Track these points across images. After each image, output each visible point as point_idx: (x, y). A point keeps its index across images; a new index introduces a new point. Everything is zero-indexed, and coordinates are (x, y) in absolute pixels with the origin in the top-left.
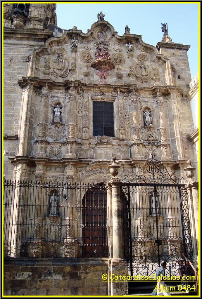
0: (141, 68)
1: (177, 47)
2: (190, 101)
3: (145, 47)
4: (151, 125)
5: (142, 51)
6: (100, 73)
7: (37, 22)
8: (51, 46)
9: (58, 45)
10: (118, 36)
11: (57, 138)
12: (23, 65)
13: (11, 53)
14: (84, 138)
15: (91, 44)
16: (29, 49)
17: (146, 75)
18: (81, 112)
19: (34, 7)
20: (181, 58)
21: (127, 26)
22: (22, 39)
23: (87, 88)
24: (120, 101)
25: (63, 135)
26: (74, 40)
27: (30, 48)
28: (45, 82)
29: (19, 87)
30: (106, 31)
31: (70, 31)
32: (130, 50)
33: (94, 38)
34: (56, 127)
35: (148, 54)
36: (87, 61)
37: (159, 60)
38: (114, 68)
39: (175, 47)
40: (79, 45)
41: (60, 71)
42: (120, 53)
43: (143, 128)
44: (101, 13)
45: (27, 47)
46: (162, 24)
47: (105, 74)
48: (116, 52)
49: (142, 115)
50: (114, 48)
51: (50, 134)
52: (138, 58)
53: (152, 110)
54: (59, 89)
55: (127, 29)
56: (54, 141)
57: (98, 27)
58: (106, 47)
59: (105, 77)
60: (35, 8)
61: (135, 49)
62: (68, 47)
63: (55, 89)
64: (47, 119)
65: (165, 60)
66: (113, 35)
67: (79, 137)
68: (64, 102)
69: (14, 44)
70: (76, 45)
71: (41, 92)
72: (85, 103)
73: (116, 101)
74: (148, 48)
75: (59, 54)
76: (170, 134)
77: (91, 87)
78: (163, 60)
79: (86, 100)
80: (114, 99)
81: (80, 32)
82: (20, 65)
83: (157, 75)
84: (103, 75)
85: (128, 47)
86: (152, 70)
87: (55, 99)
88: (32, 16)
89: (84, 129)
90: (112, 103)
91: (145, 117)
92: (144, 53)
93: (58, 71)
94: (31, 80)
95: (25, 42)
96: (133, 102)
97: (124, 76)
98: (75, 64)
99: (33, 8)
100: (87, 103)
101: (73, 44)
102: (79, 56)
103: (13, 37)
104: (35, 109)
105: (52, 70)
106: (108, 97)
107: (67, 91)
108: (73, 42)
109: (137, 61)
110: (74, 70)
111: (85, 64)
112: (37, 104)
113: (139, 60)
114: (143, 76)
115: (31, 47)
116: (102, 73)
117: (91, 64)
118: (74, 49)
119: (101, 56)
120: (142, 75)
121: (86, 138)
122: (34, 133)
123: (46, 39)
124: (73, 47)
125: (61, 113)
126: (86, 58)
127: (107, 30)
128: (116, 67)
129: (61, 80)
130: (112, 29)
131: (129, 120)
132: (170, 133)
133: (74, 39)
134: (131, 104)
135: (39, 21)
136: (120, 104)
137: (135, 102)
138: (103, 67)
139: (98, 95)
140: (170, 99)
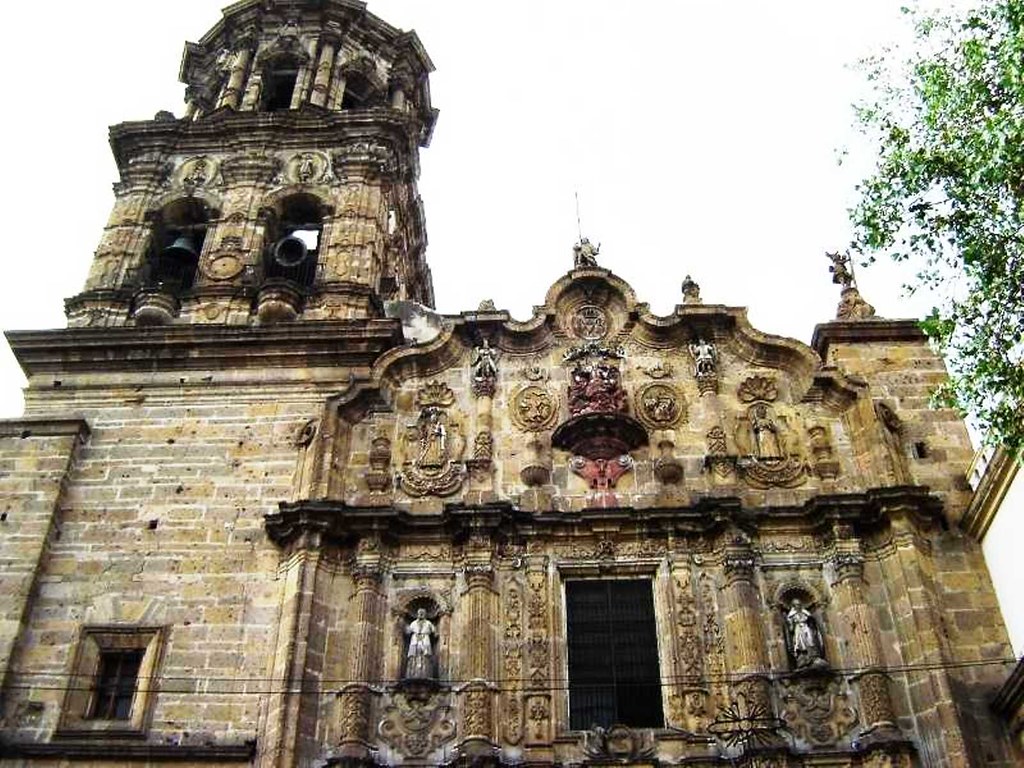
0: (757, 431)
1: (894, 333)
2: (980, 540)
3: (764, 346)
4: (818, 661)
5: (753, 365)
6: (590, 468)
7: (344, 298)
8: (397, 378)
9: (422, 375)
10: (653, 317)
11: (419, 748)
12: (286, 459)
13: (245, 417)
14: (533, 740)
15: (551, 356)
16: (311, 395)
17: (777, 458)
18: (516, 633)
19: (336, 245)
20: (918, 373)
21: (688, 277)
22: (286, 362)
23: (541, 532)
24: (681, 574)
25: (445, 733)
26: (482, 351)
27: (317, 392)
28: (371, 519)
29: (269, 543)
30: (607, 304)
31: (468, 318)
32: (706, 365)
33: (563, 336)
34: (413, 699)
35: (779, 374)
36: (536, 424)
37: (826, 391)
38: (645, 441)
39: (887, 333)
40: (504, 367)
41: (431, 473)
42: (668, 380)
43: (786, 682)
44: (586, 242)
45: (302, 389)
46: (829, 255)
47: (608, 471)
48: (652, 380)
49: (776, 622)
50: (638, 366)
51: (389, 733)
52: (739, 395)
53: (817, 598)
54: (427, 543)
55: (690, 287)
56: (406, 759)
57: (572, 293)
58: (610, 363)
59: (609, 481)
60: (338, 249)
61: (726, 359)
62: (460, 379)
63: (410, 543)
64: (378, 667)
65: (850, 387)
66: (634, 317)
67: (513, 739)
68: (445, 594)
69: (257, 384)
70: (490, 368)
71: (354, 561)
72: (532, 591)
73: (662, 574)
74: (776, 352)
75: (428, 406)
76: (909, 697)
77: (555, 526)
78: (845, 391)
79: (537, 579)
80: (651, 569)
81: (503, 317)
82: (277, 459)
83: (825, 454)
84: (602, 474)
85: (698, 354)
86: (802, 432)
87: (412, 585)
88: (327, 277)
89: (532, 702)
90: (648, 584)
91: (792, 633)
92: (763, 370)
93: (421, 471)
94: (313, 515)
95: (300, 373)
96: (731, 573)
97: (688, 469)
98: (487, 441)
99: (331, 250)
100: (542, 592)
101: (478, 367)
102: (503, 406)
103: (253, 359)
104: (329, 629)
105: (399, 469)
106: (628, 555)
107: (461, 550)
108: (480, 359)
109: (739, 408)
110: (486, 465)
111: (530, 437)
112: (338, 608)
113: (745, 402)
114: (769, 463)
115: (318, 389)
116: (597, 466)
117: (551, 433)
118: (486, 387)
119: (590, 399)
120: (764, 459)
121: (541, 742)
122: (323, 730)
123: (376, 355)
124: (479, 374)
125: (434, 639)
126: (531, 414)
127: (609, 300)
128: (657, 435)
129: (433, 507)
130: (627, 295)
131: (720, 652)
132: (907, 692)
133: (482, 347)
134: (724, 581)
135: (352, 294)
136: (679, 584)
137: (741, 571)
138: (598, 441)
139: (585, 556)
140: (891, 543)
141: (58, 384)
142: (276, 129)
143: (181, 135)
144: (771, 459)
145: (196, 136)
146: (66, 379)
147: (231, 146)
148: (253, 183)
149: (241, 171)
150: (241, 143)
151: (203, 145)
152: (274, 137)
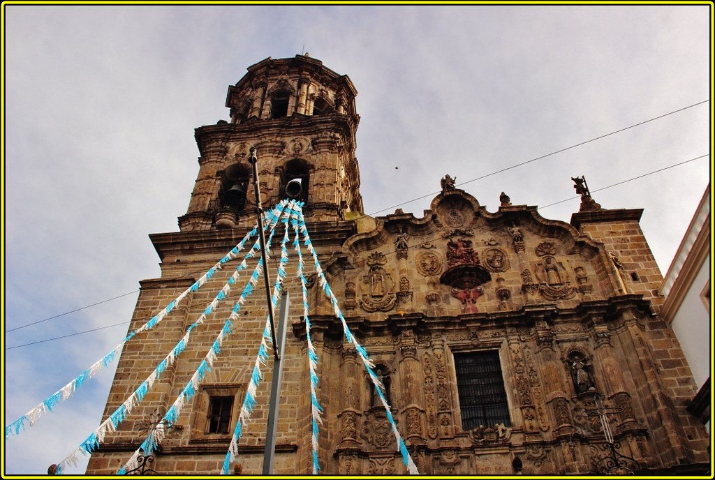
0: (547, 271)
1: (614, 217)
2: (671, 323)
3: (546, 226)
5: (543, 237)
6: (461, 293)
7: (325, 211)
8: (356, 251)
9: (369, 249)
10: (488, 214)
11: (384, 443)
14: (443, 436)
15: (435, 236)
16: (311, 262)
17: (559, 284)
19: (317, 185)
20: (629, 237)
21: (503, 193)
23: (439, 328)
24: (515, 347)
26: (399, 235)
30: (462, 208)
31: (391, 218)
32: (518, 238)
33: (440, 226)
35: (556, 241)
36: (431, 272)
37: (581, 248)
38: (489, 279)
40: (412, 243)
42: (498, 246)
43: (575, 400)
44: (447, 177)
45: (306, 259)
46: (573, 179)
47: (472, 294)
49: (566, 369)
50: (481, 241)
51: (367, 436)
52: (536, 252)
53: (587, 356)
54: (379, 336)
55: (504, 198)
56: (377, 448)
57: (444, 203)
58: (467, 239)
59: (473, 300)
60: (319, 186)
62: (388, 248)
63: (371, 336)
64: (358, 400)
65: (595, 246)
66: (478, 214)
67: (433, 436)
68: (391, 362)
70: (405, 245)
71: (342, 346)
72: (437, 359)
73: (504, 347)
74: (554, 229)
75: (373, 265)
76: (641, 406)
77: (447, 324)
78: (592, 248)
79: (439, 352)
80: (498, 344)
81: (410, 217)
82: (296, 295)
83: (584, 281)
84: (468, 297)
85: (513, 232)
86: (571, 270)
87: (373, 357)
88: (314, 201)
89: (442, 416)
90: (497, 352)
91: (576, 375)
92: (548, 239)
95: (304, 251)
96: (542, 345)
97: (513, 292)
98: (406, 282)
99: (315, 187)
100: (442, 359)
101: (398, 243)
102: (412, 264)
105: (360, 298)
106: (486, 337)
107: (398, 338)
108: (398, 239)
109: (537, 259)
110: (407, 294)
111: (428, 279)
113: (540, 256)
114: (555, 287)
116: (465, 292)
117: (439, 276)
118: (402, 252)
119: (459, 258)
120: (553, 285)
121: (448, 437)
122: (332, 435)
123: (344, 240)
124: (399, 247)
126: (428, 267)
127: (463, 206)
128: (494, 276)
129: (381, 317)
130: (474, 203)
131: (539, 386)
133: (399, 233)
134: (538, 349)
135: (328, 209)
136: (514, 351)
137: (546, 343)
138: (465, 279)
139: (462, 339)
140: (624, 325)
141: (179, 261)
142: (282, 126)
143: (232, 132)
144: (556, 285)
145: (239, 132)
146: (183, 258)
147: (259, 136)
148: (272, 154)
149: (265, 149)
150: (263, 135)
151: (244, 136)
152: (281, 131)
